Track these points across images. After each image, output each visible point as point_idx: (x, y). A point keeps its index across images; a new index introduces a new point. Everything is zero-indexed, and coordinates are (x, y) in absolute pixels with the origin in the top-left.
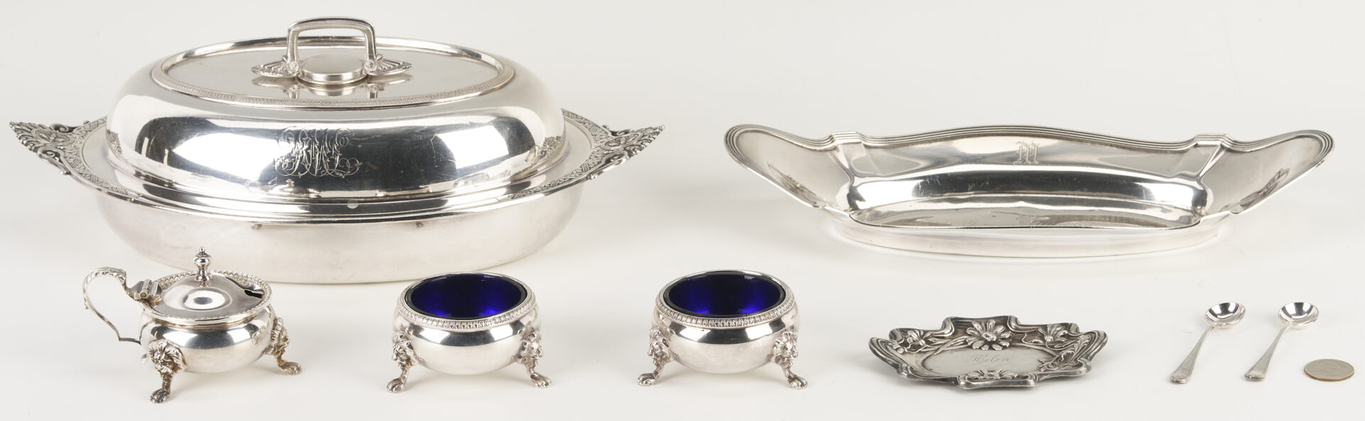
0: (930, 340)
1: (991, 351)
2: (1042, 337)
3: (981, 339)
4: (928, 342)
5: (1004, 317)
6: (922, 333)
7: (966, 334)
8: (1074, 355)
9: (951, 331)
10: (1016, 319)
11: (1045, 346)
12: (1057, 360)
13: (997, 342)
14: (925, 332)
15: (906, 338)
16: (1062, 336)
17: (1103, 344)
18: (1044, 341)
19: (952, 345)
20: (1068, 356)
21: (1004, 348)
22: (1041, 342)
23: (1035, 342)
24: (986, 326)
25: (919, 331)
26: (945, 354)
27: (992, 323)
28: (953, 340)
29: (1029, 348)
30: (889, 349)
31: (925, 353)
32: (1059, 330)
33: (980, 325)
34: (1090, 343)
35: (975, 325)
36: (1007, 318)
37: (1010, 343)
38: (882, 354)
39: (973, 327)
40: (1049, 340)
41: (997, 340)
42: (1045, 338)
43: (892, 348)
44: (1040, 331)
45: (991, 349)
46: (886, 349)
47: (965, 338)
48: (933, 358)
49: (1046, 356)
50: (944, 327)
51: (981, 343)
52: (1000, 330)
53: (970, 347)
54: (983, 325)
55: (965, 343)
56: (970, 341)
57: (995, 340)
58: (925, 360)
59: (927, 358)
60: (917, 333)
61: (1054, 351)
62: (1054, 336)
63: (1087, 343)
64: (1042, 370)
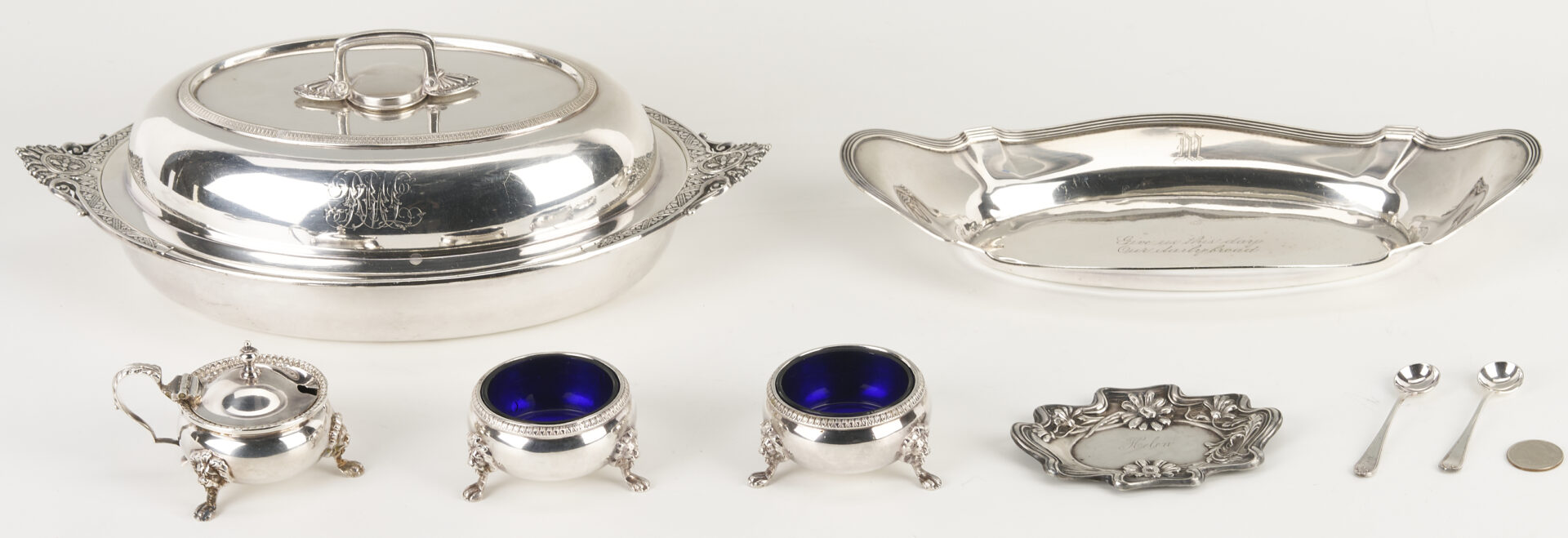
0: (1080, 418)
1: (1150, 431)
2: (1208, 413)
3: (1139, 415)
4: (1078, 422)
5: (1164, 386)
6: (1071, 410)
7: (1120, 408)
8: (1245, 440)
9: (1104, 406)
10: (1178, 388)
11: (1211, 424)
12: (1225, 445)
13: (1156, 420)
14: (1075, 409)
15: (1052, 419)
16: (1231, 412)
17: (1277, 425)
18: (1211, 417)
19: (1105, 425)
20: (1238, 440)
21: (1165, 427)
22: (1207, 418)
23: (1200, 419)
24: (1144, 398)
25: (1068, 407)
26: (1097, 436)
27: (1151, 394)
28: (1106, 416)
29: (1193, 426)
30: (1033, 435)
31: (1075, 435)
32: (1227, 402)
33: (1138, 396)
34: (1263, 424)
35: (1132, 397)
36: (1168, 386)
37: (1172, 420)
38: (1025, 444)
39: (1129, 400)
40: (1216, 415)
41: (1157, 416)
42: (1212, 413)
43: (1036, 434)
44: (1206, 403)
45: (1150, 428)
46: (1031, 436)
47: (1121, 413)
48: (1083, 442)
49: (1213, 438)
50: (1096, 401)
51: (1138, 421)
52: (1160, 402)
53: (1126, 426)
54: (1140, 396)
55: (1121, 420)
56: (1126, 418)
57: (1154, 416)
58: (1074, 446)
59: (1077, 442)
60: (1066, 410)
61: (1222, 431)
62: (1222, 411)
63: (1260, 423)
64: (1209, 460)
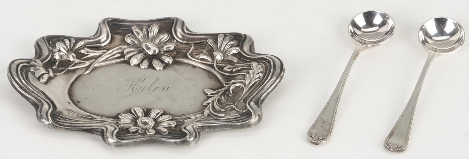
0: (82, 51)
1: (151, 70)
2: (211, 53)
3: (141, 51)
4: (79, 55)
5: (169, 19)
6: (73, 41)
7: (124, 42)
9: (108, 37)
10: (183, 23)
11: (212, 66)
12: (224, 94)
13: (157, 57)
14: (78, 40)
15: (53, 53)
16: (234, 55)
18: (213, 58)
19: (106, 60)
20: (237, 91)
21: (166, 66)
22: (209, 59)
23: (202, 59)
24: (148, 32)
25: (69, 38)
26: (98, 72)
27: (155, 29)
28: (108, 50)
29: (194, 67)
30: (30, 75)
31: (74, 71)
32: (232, 43)
33: (141, 30)
34: (264, 76)
35: (135, 30)
36: (173, 20)
37: (174, 58)
38: (21, 87)
39: (133, 33)
40: (219, 57)
41: (159, 52)
42: (215, 54)
43: (33, 73)
44: (210, 42)
45: (151, 66)
46: (27, 77)
47: (124, 47)
48: (82, 79)
49: (213, 83)
50: (99, 32)
51: (140, 56)
52: (165, 37)
53: (128, 62)
54: (144, 30)
55: (123, 56)
56: (128, 53)
57: (157, 52)
58: (73, 83)
59: (76, 79)
60: (67, 42)
61: (223, 75)
62: (224, 53)
63: (261, 75)
64: (206, 112)
